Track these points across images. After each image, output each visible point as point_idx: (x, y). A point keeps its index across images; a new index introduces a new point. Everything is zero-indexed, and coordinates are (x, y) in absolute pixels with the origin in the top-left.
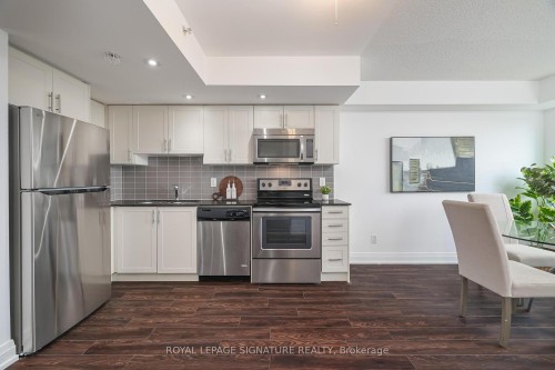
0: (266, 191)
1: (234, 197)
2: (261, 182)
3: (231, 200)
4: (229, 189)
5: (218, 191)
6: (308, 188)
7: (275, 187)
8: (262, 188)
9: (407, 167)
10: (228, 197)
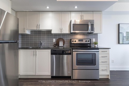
0: (74, 44)
1: (62, 46)
2: (72, 40)
3: (61, 47)
4: (60, 43)
5: (56, 44)
6: (89, 42)
7: (77, 42)
8: (72, 43)
9: (125, 35)
10: (60, 46)
